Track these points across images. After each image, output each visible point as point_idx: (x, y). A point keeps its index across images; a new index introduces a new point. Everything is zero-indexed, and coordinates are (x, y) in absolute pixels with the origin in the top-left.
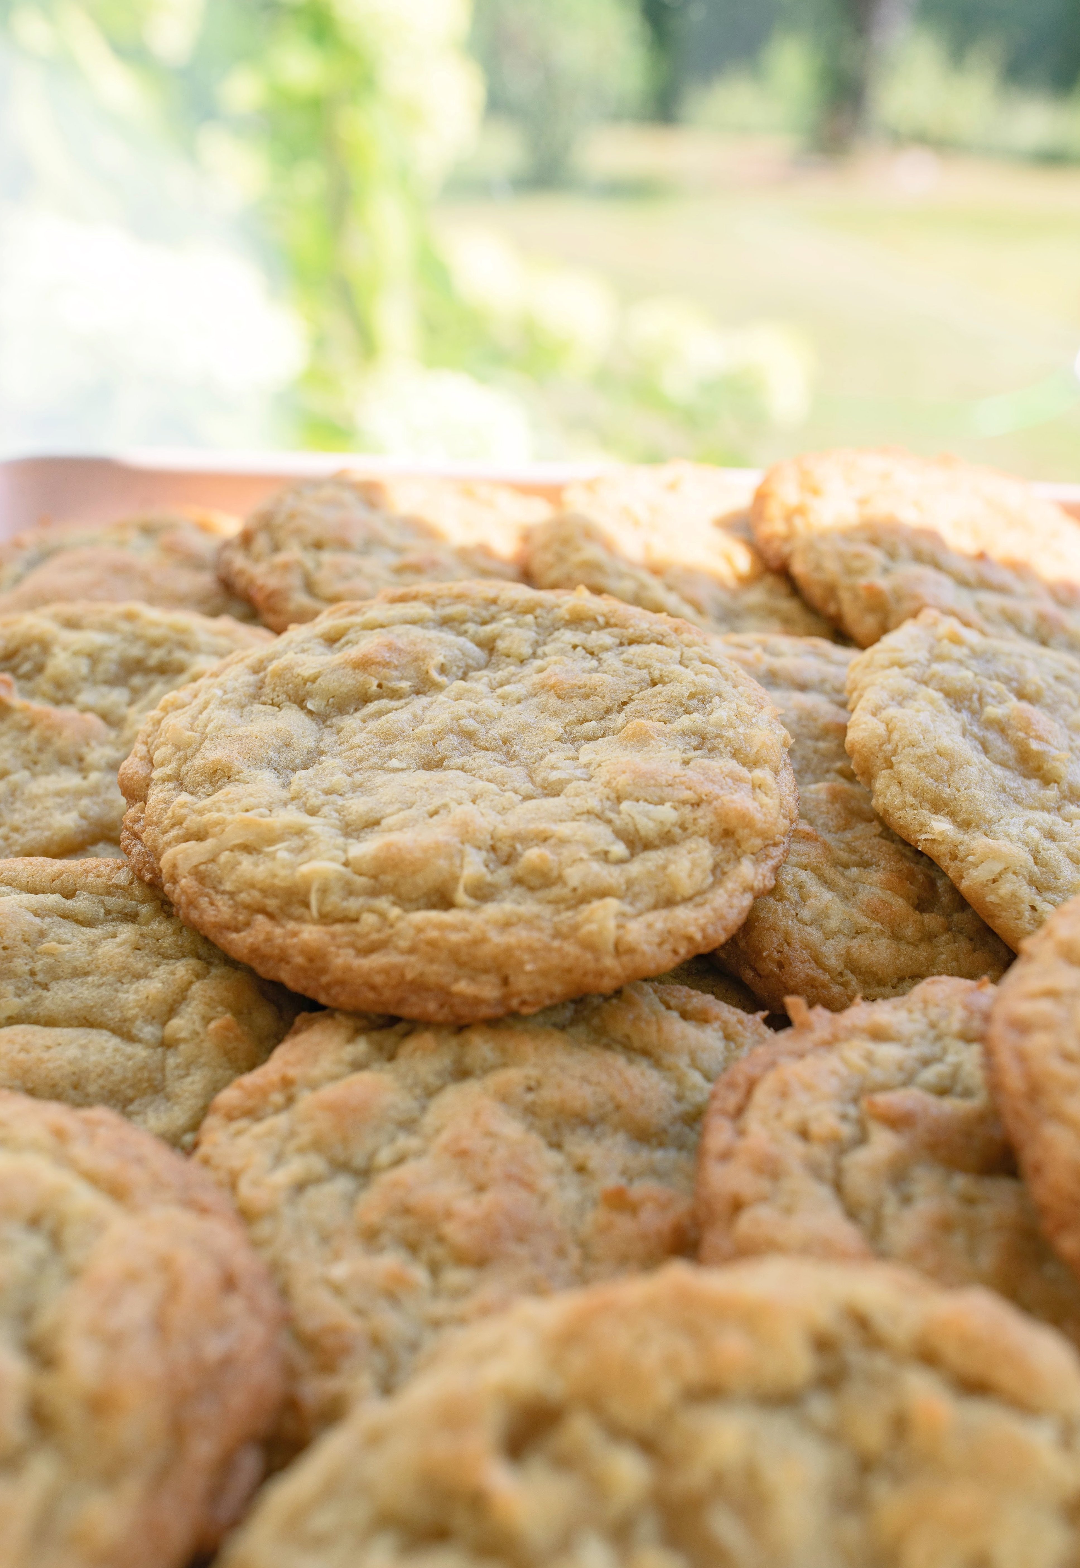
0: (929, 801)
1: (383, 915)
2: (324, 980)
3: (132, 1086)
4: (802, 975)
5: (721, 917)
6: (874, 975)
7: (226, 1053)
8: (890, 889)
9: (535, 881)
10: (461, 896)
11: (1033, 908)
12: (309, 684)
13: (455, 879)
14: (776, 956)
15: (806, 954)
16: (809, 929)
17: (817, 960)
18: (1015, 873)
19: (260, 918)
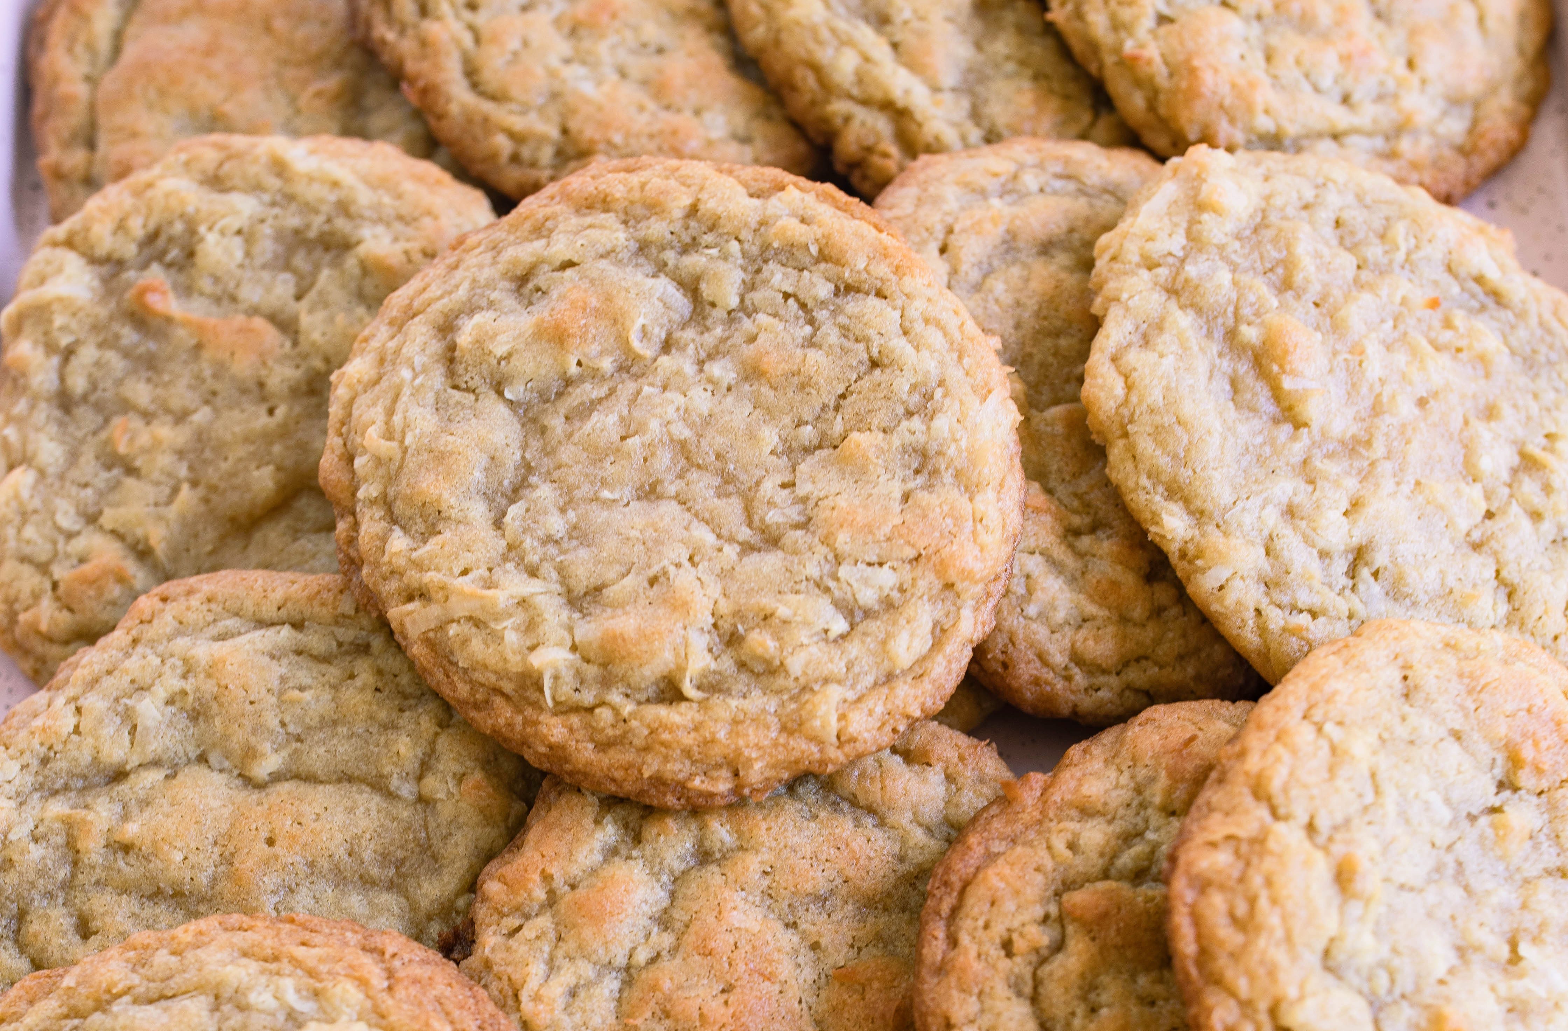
0: (1164, 484)
1: (615, 710)
2: (568, 767)
3: (401, 847)
4: (1026, 677)
5: (941, 687)
6: (1099, 667)
7: (482, 811)
8: (1121, 563)
9: (759, 668)
10: (688, 689)
11: (1258, 612)
12: (503, 363)
13: (682, 669)
14: (1001, 657)
15: (1031, 655)
16: (1034, 626)
17: (1042, 657)
18: (1242, 578)
19: (498, 700)
